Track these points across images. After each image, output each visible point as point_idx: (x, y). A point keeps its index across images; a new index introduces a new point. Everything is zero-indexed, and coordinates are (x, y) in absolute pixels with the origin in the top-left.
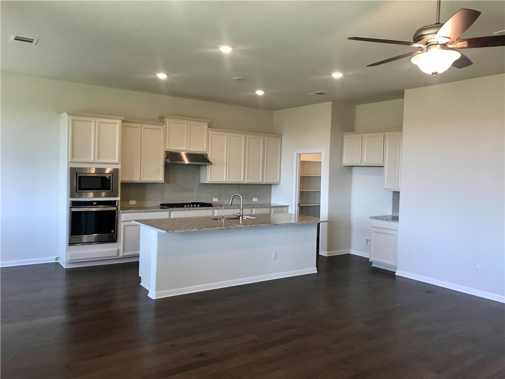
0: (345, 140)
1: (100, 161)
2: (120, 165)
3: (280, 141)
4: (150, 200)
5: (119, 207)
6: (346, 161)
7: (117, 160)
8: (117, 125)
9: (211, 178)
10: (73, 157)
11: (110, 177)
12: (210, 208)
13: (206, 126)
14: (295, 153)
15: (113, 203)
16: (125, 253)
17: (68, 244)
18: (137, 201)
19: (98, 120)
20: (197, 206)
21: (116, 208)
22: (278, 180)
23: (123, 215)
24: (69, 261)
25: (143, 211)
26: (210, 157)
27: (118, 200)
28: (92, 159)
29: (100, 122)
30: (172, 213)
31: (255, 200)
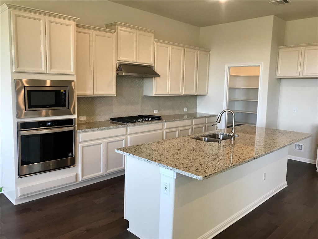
0: (281, 53)
1: (53, 71)
2: (75, 76)
3: (208, 55)
4: (100, 115)
5: (76, 126)
6: (280, 74)
7: (72, 70)
8: (71, 26)
9: (156, 91)
10: (18, 65)
11: (65, 91)
12: (160, 121)
13: (152, 38)
14: (226, 66)
15: (70, 122)
16: (84, 178)
17: (18, 176)
18: (87, 116)
19: (48, 18)
20: (148, 120)
21: (73, 127)
22: (206, 92)
23: (80, 135)
24: (20, 196)
25: (102, 128)
26: (156, 69)
27: (75, 119)
28: (43, 69)
29: (50, 22)
30: (129, 128)
31: (185, 110)
